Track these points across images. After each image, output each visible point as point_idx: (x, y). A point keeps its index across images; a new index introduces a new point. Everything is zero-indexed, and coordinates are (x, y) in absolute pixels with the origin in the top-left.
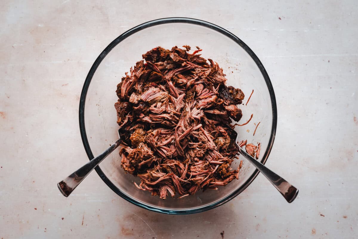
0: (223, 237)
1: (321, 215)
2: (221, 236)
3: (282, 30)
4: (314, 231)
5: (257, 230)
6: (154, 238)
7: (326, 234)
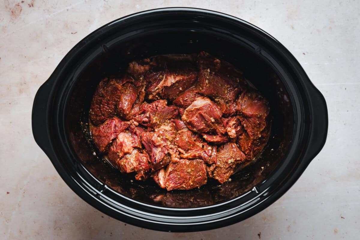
0: (260, 237)
1: (342, 217)
2: (258, 236)
3: (306, 63)
4: (336, 231)
5: (288, 231)
6: (202, 239)
7: (346, 233)
